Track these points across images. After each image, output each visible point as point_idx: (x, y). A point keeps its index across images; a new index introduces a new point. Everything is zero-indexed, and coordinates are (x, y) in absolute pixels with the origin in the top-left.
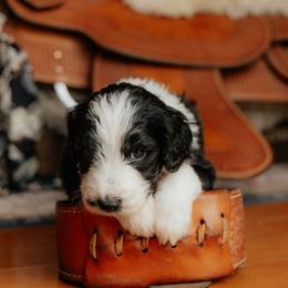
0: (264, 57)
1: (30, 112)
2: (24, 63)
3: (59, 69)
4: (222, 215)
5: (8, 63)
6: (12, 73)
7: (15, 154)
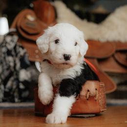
0: (113, 56)
1: (27, 71)
2: (25, 53)
3: (37, 57)
4: (96, 89)
5: (19, 52)
6: (21, 56)
7: (22, 86)
